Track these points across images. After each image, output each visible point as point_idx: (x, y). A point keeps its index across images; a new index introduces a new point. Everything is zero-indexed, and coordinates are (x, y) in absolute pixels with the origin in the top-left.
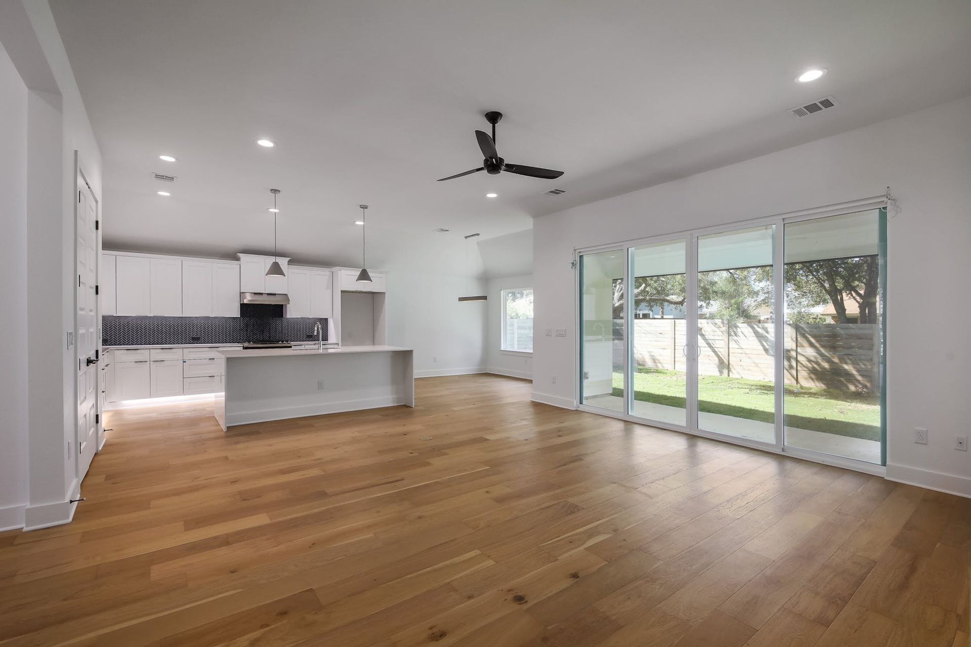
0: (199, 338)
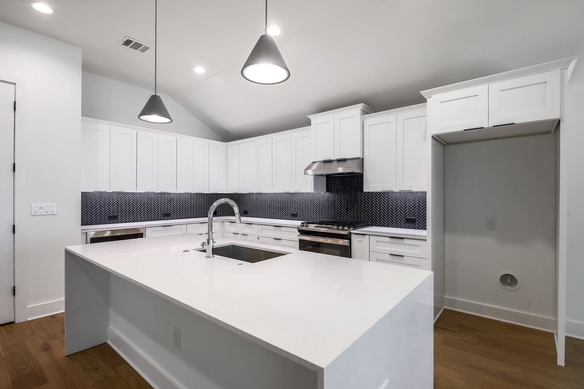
0: (297, 214)
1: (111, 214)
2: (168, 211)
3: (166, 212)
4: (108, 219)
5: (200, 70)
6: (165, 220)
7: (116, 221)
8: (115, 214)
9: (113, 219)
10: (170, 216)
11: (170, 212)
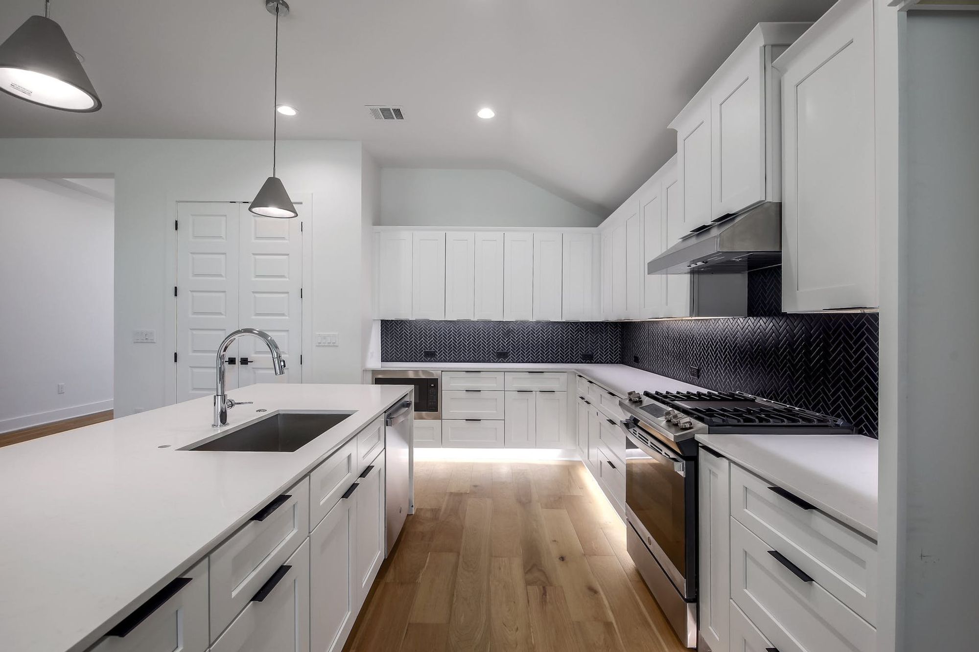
1: (427, 349)
2: (505, 350)
3: (502, 350)
4: (425, 356)
5: (486, 113)
6: (500, 362)
7: (434, 359)
8: (432, 350)
9: (430, 356)
10: (507, 357)
11: (508, 350)
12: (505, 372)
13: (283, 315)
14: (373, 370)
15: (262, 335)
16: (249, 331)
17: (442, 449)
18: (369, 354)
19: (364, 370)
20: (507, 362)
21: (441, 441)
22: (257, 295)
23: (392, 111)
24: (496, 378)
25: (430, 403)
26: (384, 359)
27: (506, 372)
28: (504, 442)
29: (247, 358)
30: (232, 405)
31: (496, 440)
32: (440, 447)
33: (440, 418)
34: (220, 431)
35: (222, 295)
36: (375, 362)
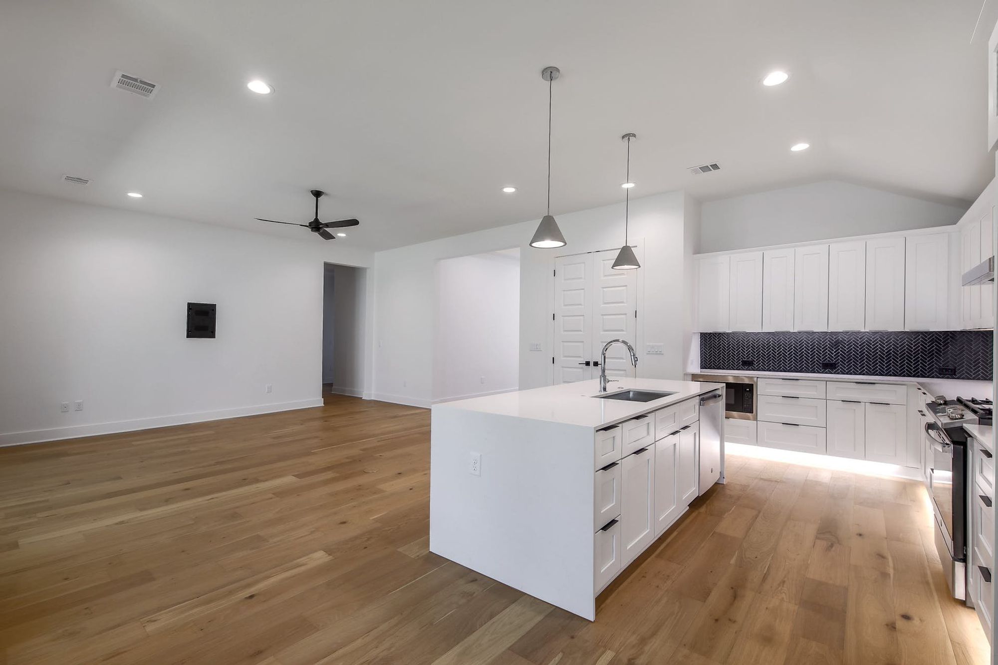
1: (745, 358)
2: (833, 361)
3: (829, 361)
4: (742, 365)
6: (826, 373)
7: (751, 367)
8: (750, 359)
9: (748, 365)
10: (835, 368)
11: (836, 361)
12: (826, 381)
13: (622, 330)
14: (692, 374)
15: (624, 342)
16: (618, 341)
17: (756, 447)
18: (690, 362)
19: (685, 374)
20: (835, 373)
21: (757, 441)
22: (605, 317)
23: (710, 167)
24: (816, 386)
25: (745, 406)
26: (703, 366)
27: (829, 381)
28: (827, 449)
29: (597, 362)
30: (608, 382)
31: (817, 446)
32: (755, 445)
33: (756, 419)
34: (603, 393)
35: (582, 317)
36: (694, 367)
